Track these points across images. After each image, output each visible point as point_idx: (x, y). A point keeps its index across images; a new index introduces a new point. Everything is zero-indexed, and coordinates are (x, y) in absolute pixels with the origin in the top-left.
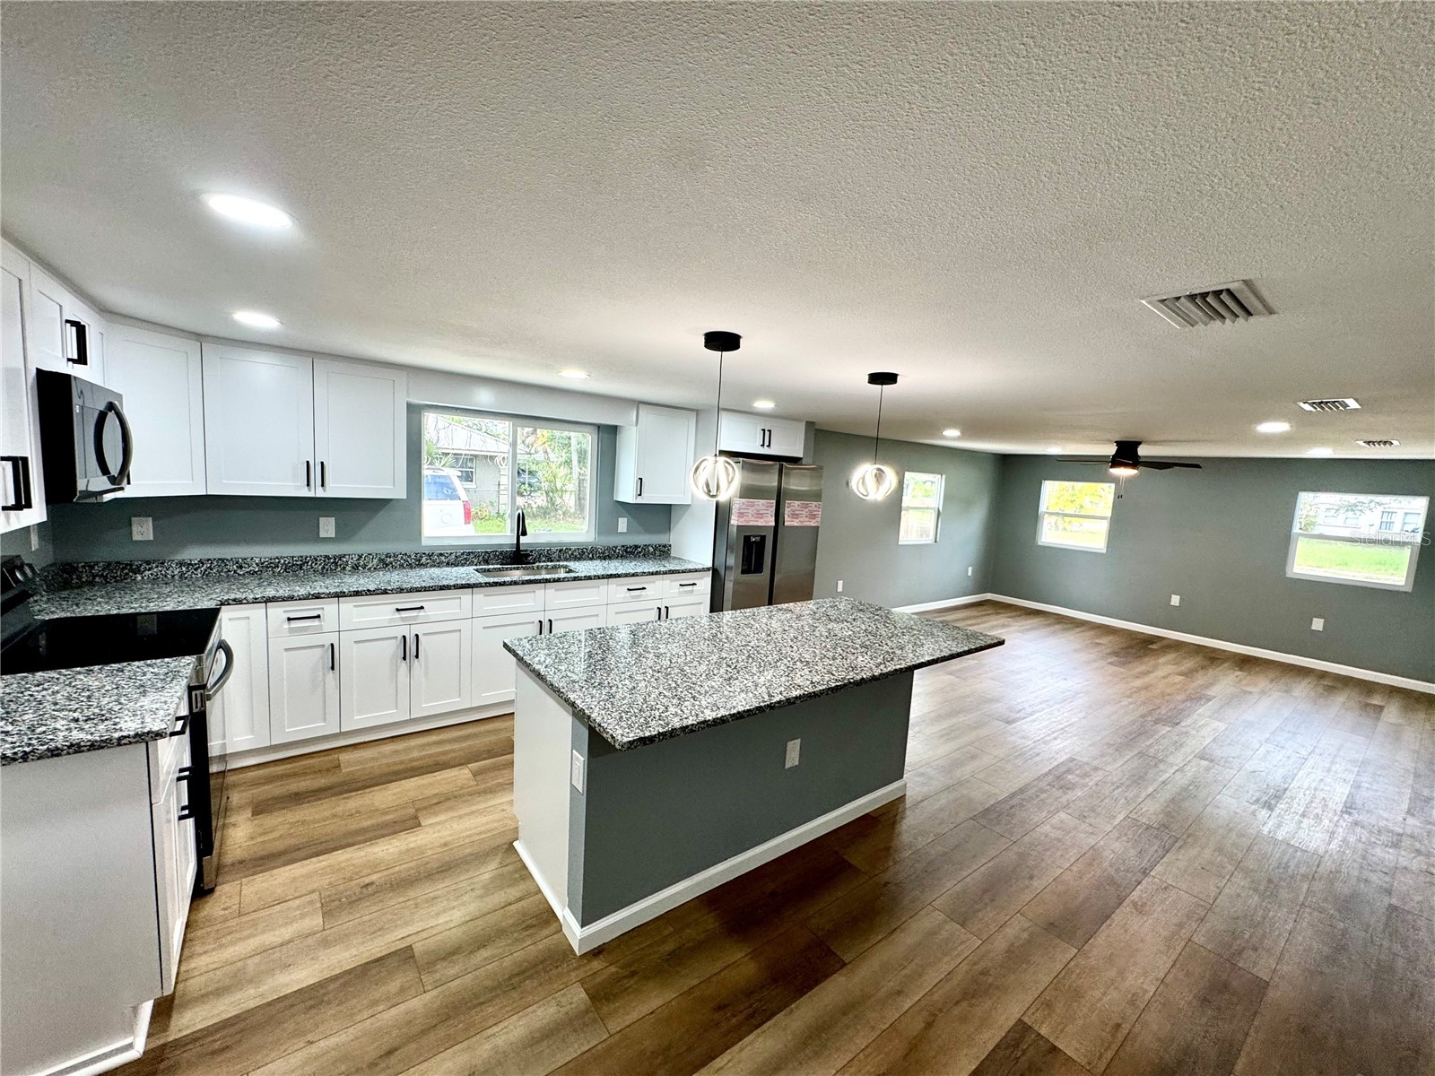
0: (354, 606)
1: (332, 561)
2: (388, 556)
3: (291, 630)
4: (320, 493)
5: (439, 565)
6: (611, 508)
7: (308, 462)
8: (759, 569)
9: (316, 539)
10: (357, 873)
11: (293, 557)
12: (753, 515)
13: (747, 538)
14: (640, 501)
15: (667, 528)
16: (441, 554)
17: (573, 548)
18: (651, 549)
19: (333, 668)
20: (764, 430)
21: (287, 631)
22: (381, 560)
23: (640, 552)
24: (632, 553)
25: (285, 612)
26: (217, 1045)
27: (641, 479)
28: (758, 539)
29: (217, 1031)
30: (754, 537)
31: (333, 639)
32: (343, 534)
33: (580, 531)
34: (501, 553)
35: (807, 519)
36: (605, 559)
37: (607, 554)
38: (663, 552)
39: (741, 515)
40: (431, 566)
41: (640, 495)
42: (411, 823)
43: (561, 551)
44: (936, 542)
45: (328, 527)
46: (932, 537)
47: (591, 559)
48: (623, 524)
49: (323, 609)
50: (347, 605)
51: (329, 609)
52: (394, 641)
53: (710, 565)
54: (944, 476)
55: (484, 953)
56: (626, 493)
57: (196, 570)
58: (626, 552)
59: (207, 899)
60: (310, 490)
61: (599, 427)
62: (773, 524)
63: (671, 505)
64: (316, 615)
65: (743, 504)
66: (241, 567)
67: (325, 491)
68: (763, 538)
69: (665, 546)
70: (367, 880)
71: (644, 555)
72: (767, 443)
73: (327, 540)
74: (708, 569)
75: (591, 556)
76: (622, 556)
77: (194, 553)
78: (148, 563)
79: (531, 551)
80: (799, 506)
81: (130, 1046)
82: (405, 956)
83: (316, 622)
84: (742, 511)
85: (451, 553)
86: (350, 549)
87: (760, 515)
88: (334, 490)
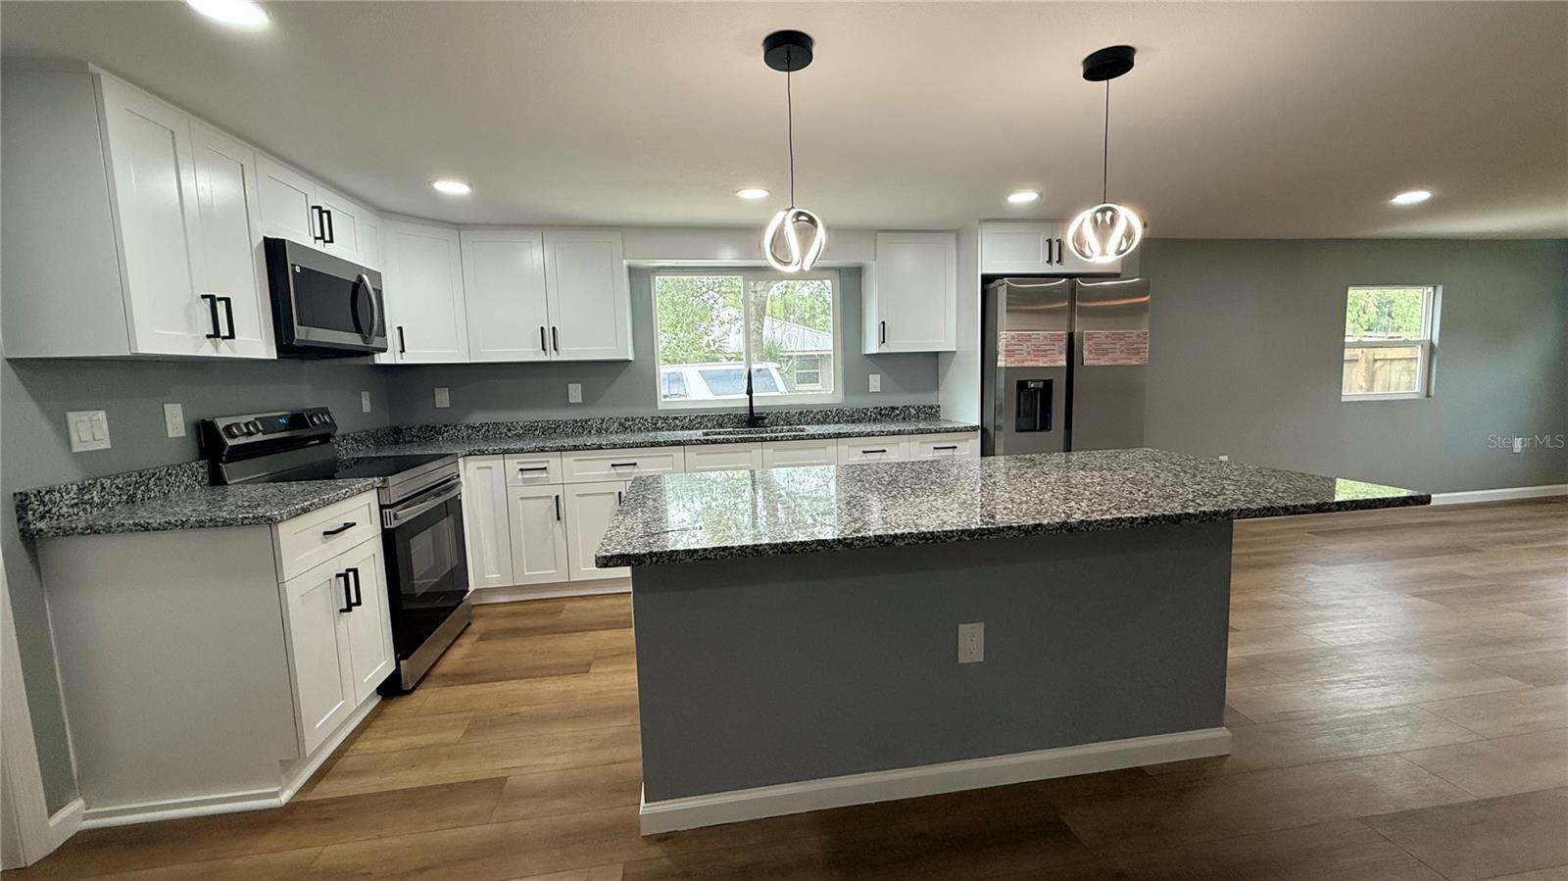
0: (576, 460)
1: (579, 424)
2: (627, 420)
3: (524, 481)
4: (555, 357)
5: (675, 428)
6: (857, 364)
7: (542, 329)
8: (1045, 425)
9: (564, 402)
10: (513, 703)
11: (548, 421)
12: (1029, 353)
13: (1022, 385)
14: (885, 349)
15: (935, 386)
16: (676, 418)
17: (816, 411)
18: (913, 411)
19: (559, 519)
20: (1049, 241)
21: (520, 481)
22: (621, 424)
23: (898, 415)
24: (889, 416)
25: (519, 463)
27: (883, 323)
28: (1041, 385)
30: (1032, 381)
31: (557, 491)
32: (589, 400)
33: (825, 391)
34: (735, 416)
35: (1123, 356)
36: (853, 422)
37: (855, 417)
38: (931, 413)
39: (1010, 353)
40: (667, 430)
41: (884, 342)
42: (583, 669)
43: (801, 413)
44: (1429, 395)
45: (575, 393)
46: (1418, 387)
47: (836, 423)
48: (875, 382)
49: (548, 461)
50: (569, 459)
51: (553, 461)
52: (611, 496)
53: (976, 422)
54: (1440, 289)
55: (560, 803)
56: (872, 347)
57: (478, 432)
58: (880, 414)
59: (399, 698)
60: (546, 354)
61: (839, 270)
62: (1064, 363)
63: (937, 353)
64: (542, 467)
65: (1013, 338)
66: (510, 430)
67: (558, 354)
68: (1048, 384)
69: (931, 408)
70: (515, 710)
71: (904, 418)
72: (1055, 258)
73: (576, 405)
74: (974, 429)
75: (836, 419)
76: (875, 420)
77: (478, 418)
78: (446, 426)
79: (768, 414)
80: (1107, 337)
81: (275, 795)
82: (496, 785)
83: (543, 474)
84: (1010, 348)
85: (685, 417)
86: (596, 413)
87: (1040, 352)
88: (568, 353)
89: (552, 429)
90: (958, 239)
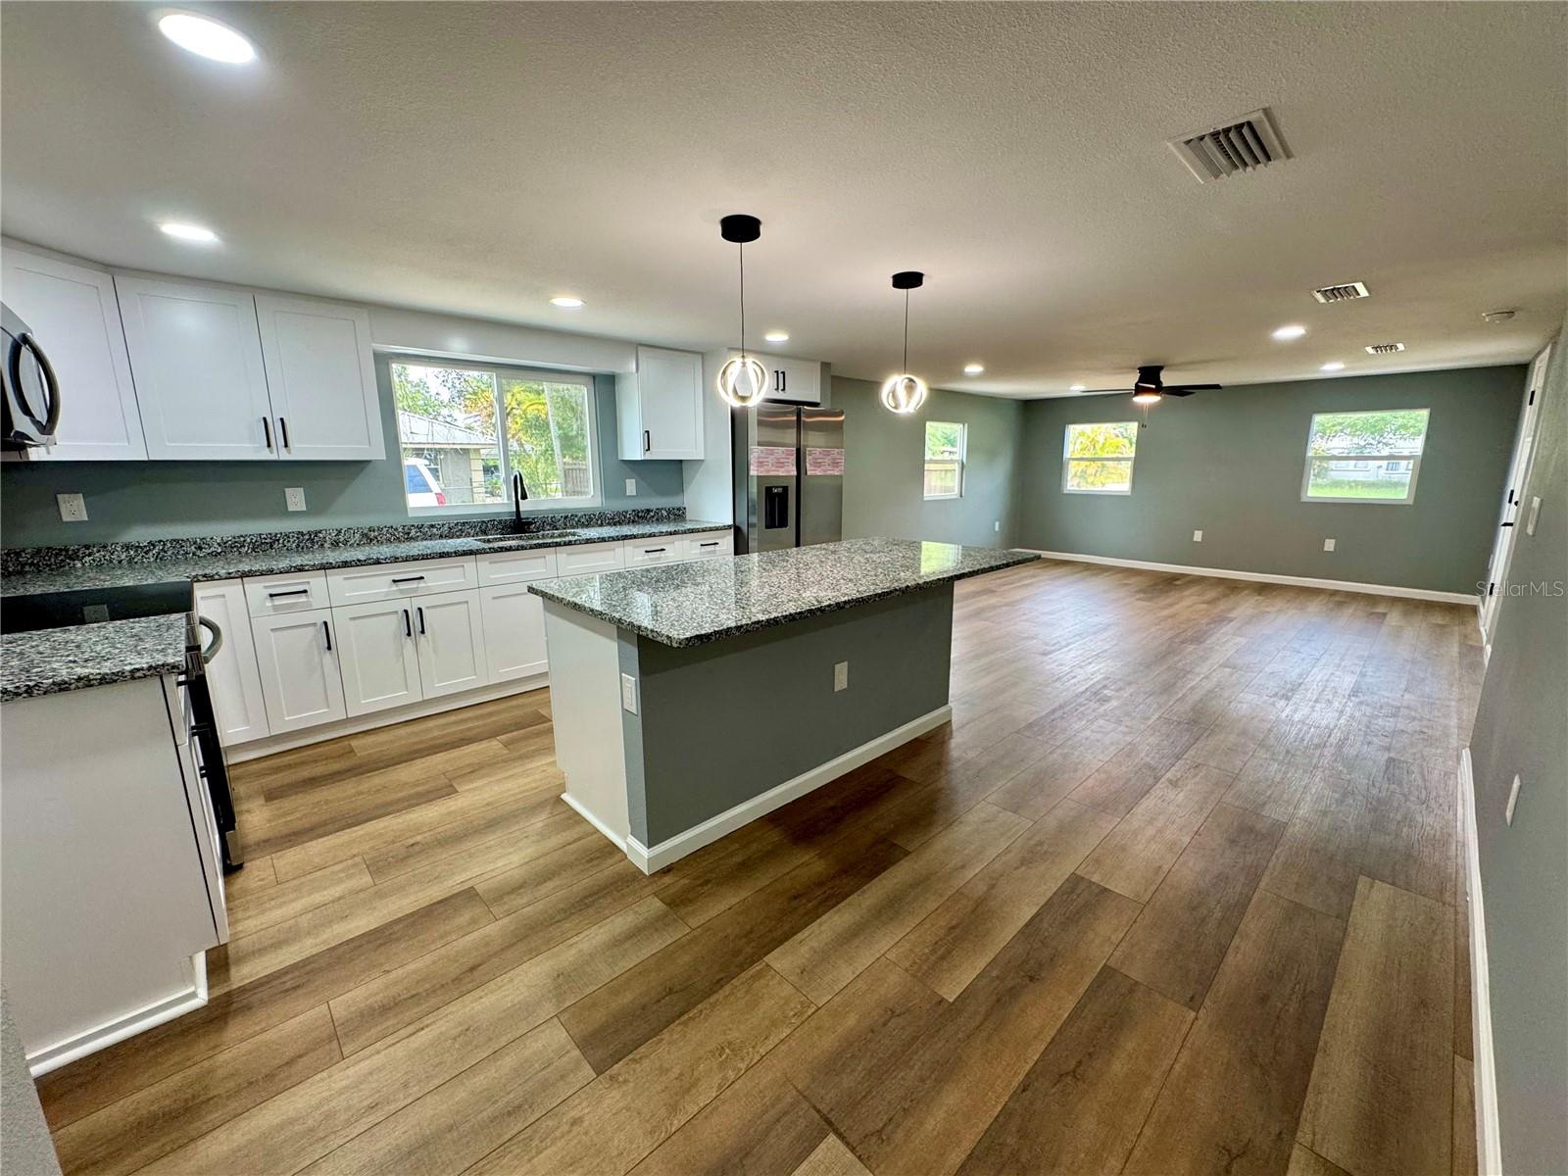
0: (346, 579)
1: (307, 537)
2: (370, 531)
3: (276, 608)
4: (284, 455)
5: (431, 537)
6: (618, 470)
7: (265, 419)
8: (783, 523)
9: (283, 512)
10: (399, 837)
11: (260, 535)
12: (773, 465)
13: (769, 490)
14: (649, 456)
15: (680, 489)
16: (432, 526)
17: (580, 515)
18: (665, 514)
19: (329, 648)
20: (777, 372)
21: (271, 609)
22: (364, 535)
23: (653, 516)
24: (642, 517)
25: (265, 587)
26: (288, 985)
27: (648, 432)
28: (780, 490)
29: (286, 973)
30: (776, 487)
31: (326, 616)
32: (314, 509)
33: (590, 498)
34: (500, 522)
35: (829, 468)
36: (615, 525)
37: (617, 520)
38: (678, 514)
39: (761, 464)
40: (422, 539)
41: (649, 449)
42: (448, 790)
43: (566, 517)
44: (961, 496)
45: (296, 499)
46: (957, 491)
47: (600, 526)
48: (631, 486)
49: (308, 583)
50: (336, 578)
51: (316, 582)
52: (394, 617)
53: (731, 522)
54: (966, 425)
55: (550, 885)
56: (633, 450)
57: (147, 553)
58: (638, 517)
59: (238, 874)
60: (272, 452)
61: (594, 377)
62: (795, 473)
63: (681, 461)
64: (302, 589)
65: (762, 452)
66: (200, 548)
67: (290, 453)
68: (785, 489)
69: (679, 509)
70: (411, 841)
71: (657, 520)
72: (781, 387)
73: (297, 514)
74: (729, 527)
75: (599, 522)
76: (633, 522)
77: (140, 534)
78: (87, 547)
79: (533, 519)
80: (820, 453)
81: (193, 995)
82: (469, 895)
83: (302, 599)
84: (761, 460)
85: (443, 525)
86: (326, 523)
87: (780, 464)
88: (299, 451)
89: (265, 545)
90: (703, 358)
